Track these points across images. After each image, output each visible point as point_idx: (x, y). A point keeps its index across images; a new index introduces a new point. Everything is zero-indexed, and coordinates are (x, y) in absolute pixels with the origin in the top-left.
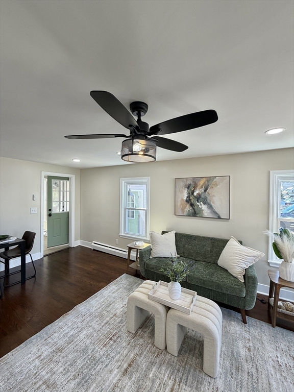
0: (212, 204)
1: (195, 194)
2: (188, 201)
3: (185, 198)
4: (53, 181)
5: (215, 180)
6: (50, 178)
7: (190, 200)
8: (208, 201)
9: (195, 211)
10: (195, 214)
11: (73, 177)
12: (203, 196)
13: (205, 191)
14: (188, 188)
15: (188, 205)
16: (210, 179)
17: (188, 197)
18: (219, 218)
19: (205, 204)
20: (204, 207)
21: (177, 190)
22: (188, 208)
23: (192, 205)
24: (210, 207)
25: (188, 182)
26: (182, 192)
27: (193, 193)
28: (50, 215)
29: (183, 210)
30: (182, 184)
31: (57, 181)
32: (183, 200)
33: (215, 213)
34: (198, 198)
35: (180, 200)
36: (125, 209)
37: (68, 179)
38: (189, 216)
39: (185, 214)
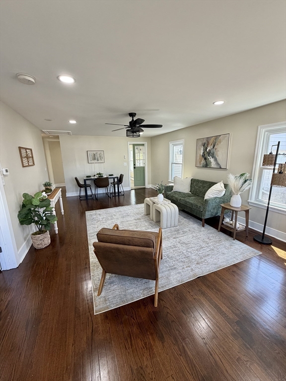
0: (217, 157)
1: (208, 150)
2: (204, 156)
3: (202, 154)
4: (136, 147)
5: (220, 138)
6: (134, 145)
8: (215, 155)
9: (207, 164)
10: (207, 165)
11: (146, 143)
12: (212, 152)
13: (213, 147)
14: (204, 146)
15: (203, 159)
16: (217, 137)
17: (204, 153)
18: (221, 168)
19: (212, 157)
20: (212, 160)
21: (198, 148)
22: (203, 161)
23: (205, 159)
24: (216, 160)
25: (204, 142)
26: (200, 149)
27: (206, 150)
28: (135, 168)
29: (200, 162)
30: (200, 143)
31: (138, 147)
33: (218, 164)
34: (209, 153)
35: (199, 155)
36: (172, 163)
37: (143, 145)
38: (203, 167)
39: (201, 166)
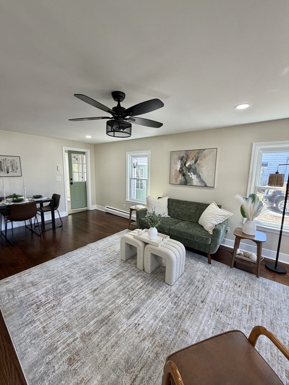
0: (201, 174)
1: (187, 165)
2: (181, 171)
3: (178, 169)
4: (73, 155)
5: (204, 152)
6: (70, 153)
7: (183, 170)
8: (198, 171)
10: (186, 182)
11: (88, 151)
12: (193, 167)
13: (195, 162)
14: (181, 160)
15: (181, 175)
16: (200, 151)
17: (181, 168)
18: (206, 186)
19: (194, 174)
20: (194, 177)
21: (172, 162)
22: (181, 178)
23: (184, 175)
24: (199, 177)
25: (182, 155)
26: (176, 164)
27: (185, 165)
28: (71, 183)
29: (176, 179)
30: (176, 156)
31: (76, 155)
32: (176, 170)
33: (203, 182)
34: (189, 169)
35: (174, 170)
36: (131, 179)
37: (84, 153)
38: (181, 184)
39: (178, 183)
